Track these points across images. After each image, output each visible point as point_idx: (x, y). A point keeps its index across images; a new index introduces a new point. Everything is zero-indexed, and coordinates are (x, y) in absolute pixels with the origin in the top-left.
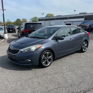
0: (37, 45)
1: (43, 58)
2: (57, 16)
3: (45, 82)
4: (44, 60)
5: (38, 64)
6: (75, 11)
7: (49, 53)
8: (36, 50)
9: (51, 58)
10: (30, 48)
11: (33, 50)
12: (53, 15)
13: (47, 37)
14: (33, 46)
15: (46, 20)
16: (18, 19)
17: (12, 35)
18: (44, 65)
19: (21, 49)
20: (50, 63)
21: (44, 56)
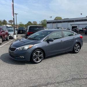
0: (30, 45)
1: (34, 56)
2: (64, 19)
3: (31, 74)
4: (35, 58)
5: (29, 61)
6: (81, 14)
7: (40, 52)
8: (28, 48)
9: (42, 56)
10: (24, 47)
11: (26, 49)
12: (61, 18)
13: (39, 39)
14: (27, 46)
15: (54, 22)
16: (29, 22)
17: (21, 36)
18: (35, 61)
19: (17, 48)
20: (40, 60)
21: (35, 54)
